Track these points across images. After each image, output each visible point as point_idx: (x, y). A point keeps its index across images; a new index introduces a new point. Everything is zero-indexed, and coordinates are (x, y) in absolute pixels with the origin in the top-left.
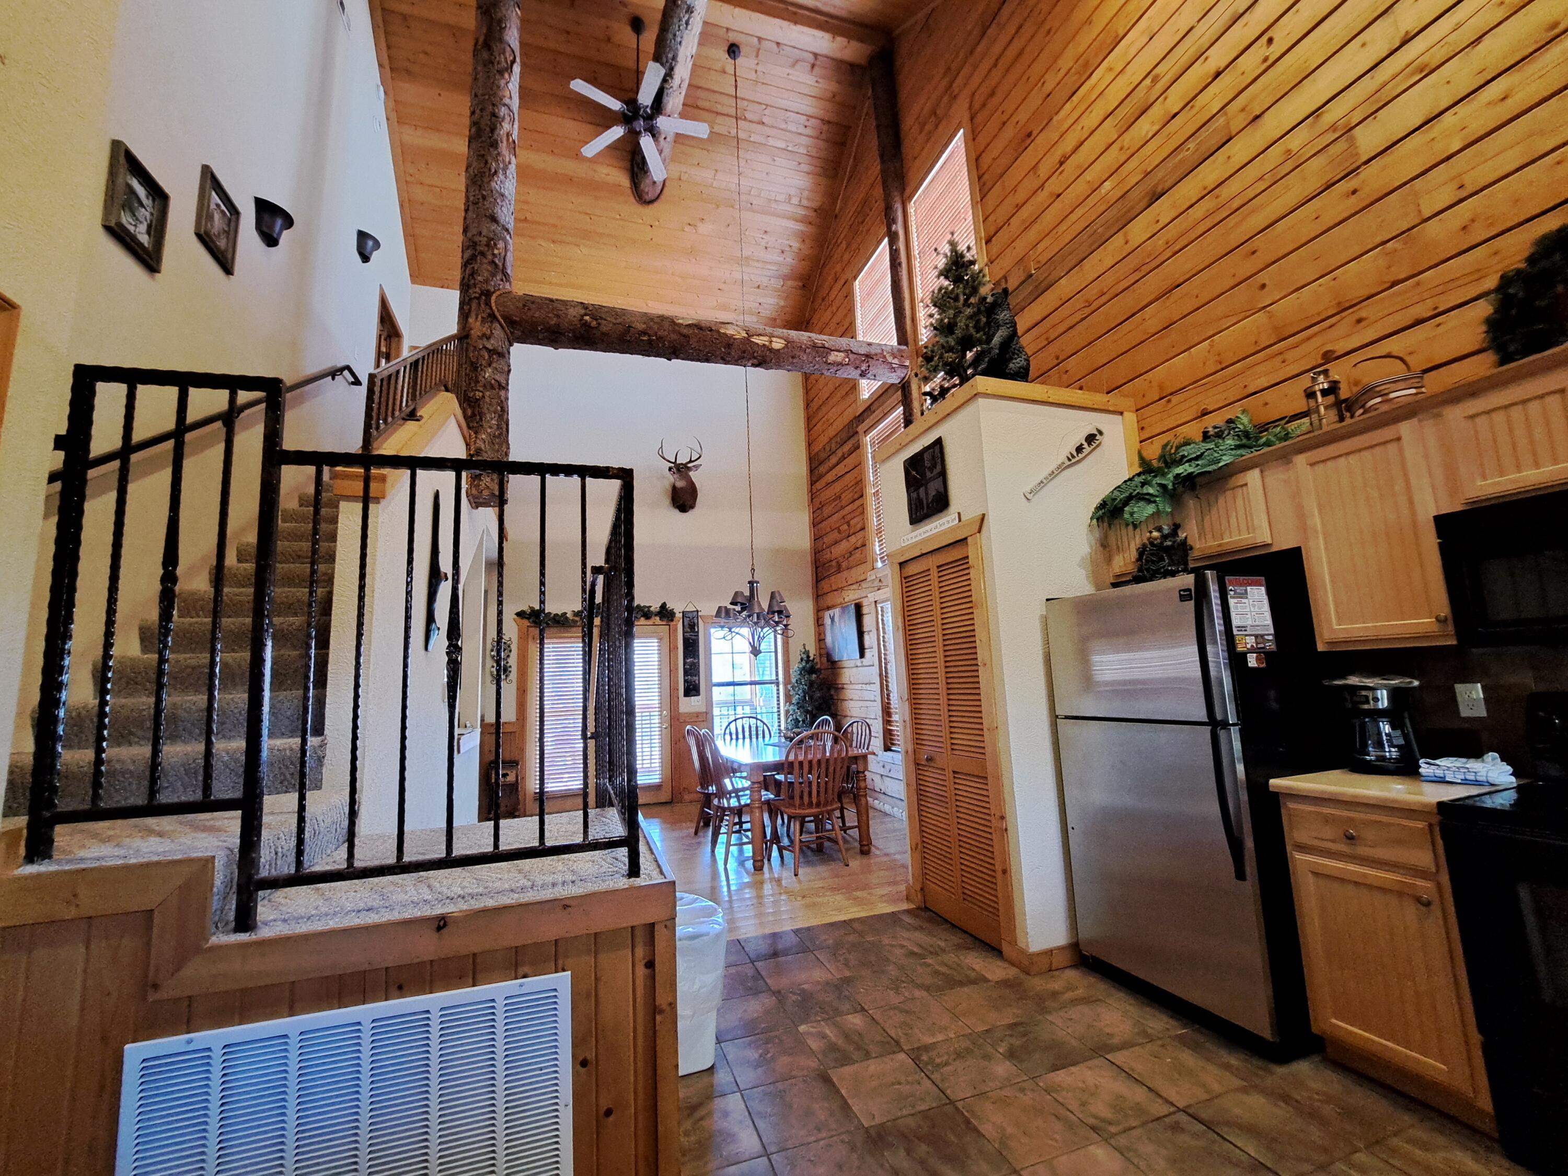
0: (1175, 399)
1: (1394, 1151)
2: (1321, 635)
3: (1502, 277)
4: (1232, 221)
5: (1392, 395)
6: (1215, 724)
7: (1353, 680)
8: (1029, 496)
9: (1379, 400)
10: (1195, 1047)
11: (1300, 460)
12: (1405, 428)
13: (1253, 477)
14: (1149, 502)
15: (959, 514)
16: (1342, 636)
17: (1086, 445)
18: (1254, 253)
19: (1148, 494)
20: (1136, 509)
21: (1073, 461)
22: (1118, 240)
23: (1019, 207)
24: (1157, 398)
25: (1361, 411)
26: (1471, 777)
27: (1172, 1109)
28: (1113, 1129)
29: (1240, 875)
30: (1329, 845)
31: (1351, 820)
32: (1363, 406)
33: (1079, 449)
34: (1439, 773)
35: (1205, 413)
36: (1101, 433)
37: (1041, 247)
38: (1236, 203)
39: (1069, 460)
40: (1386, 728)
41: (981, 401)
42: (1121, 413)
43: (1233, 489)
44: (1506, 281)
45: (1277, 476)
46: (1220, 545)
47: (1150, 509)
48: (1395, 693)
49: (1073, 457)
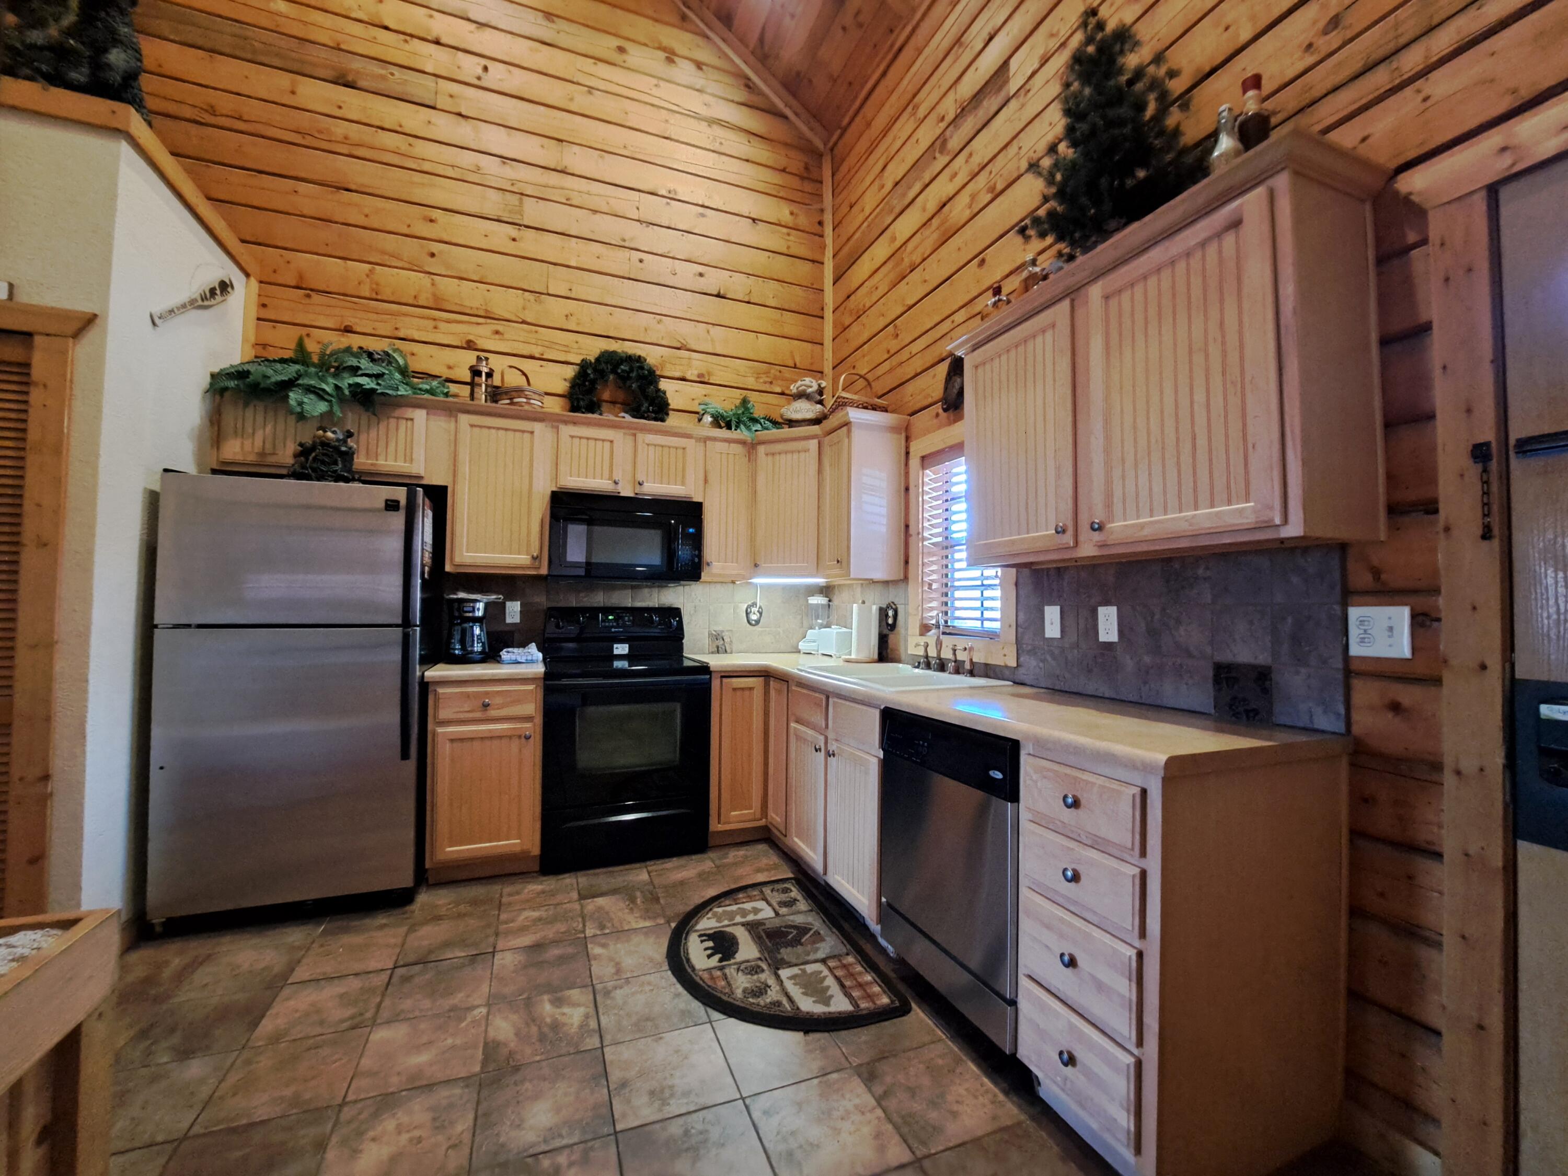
0: (316, 298)
1: (510, 904)
2: (452, 559)
3: (583, 360)
4: (417, 177)
5: (532, 401)
7: (462, 595)
8: (157, 321)
9: (524, 400)
11: (464, 419)
12: (538, 427)
13: (420, 415)
14: (322, 398)
15: (11, 286)
16: (468, 561)
17: (218, 292)
18: (431, 221)
19: (324, 390)
20: (306, 400)
21: (206, 303)
22: (284, 80)
24: (293, 283)
25: (508, 401)
26: (529, 658)
27: (389, 972)
28: (368, 1015)
29: (405, 755)
30: (471, 715)
31: (487, 693)
32: (511, 399)
33: (213, 291)
34: (513, 657)
35: (348, 330)
36: (232, 287)
38: (427, 166)
39: (203, 300)
40: (477, 631)
42: (247, 275)
43: (398, 418)
44: (584, 366)
45: (441, 425)
46: (372, 465)
47: (322, 407)
48: (487, 606)
49: (207, 299)
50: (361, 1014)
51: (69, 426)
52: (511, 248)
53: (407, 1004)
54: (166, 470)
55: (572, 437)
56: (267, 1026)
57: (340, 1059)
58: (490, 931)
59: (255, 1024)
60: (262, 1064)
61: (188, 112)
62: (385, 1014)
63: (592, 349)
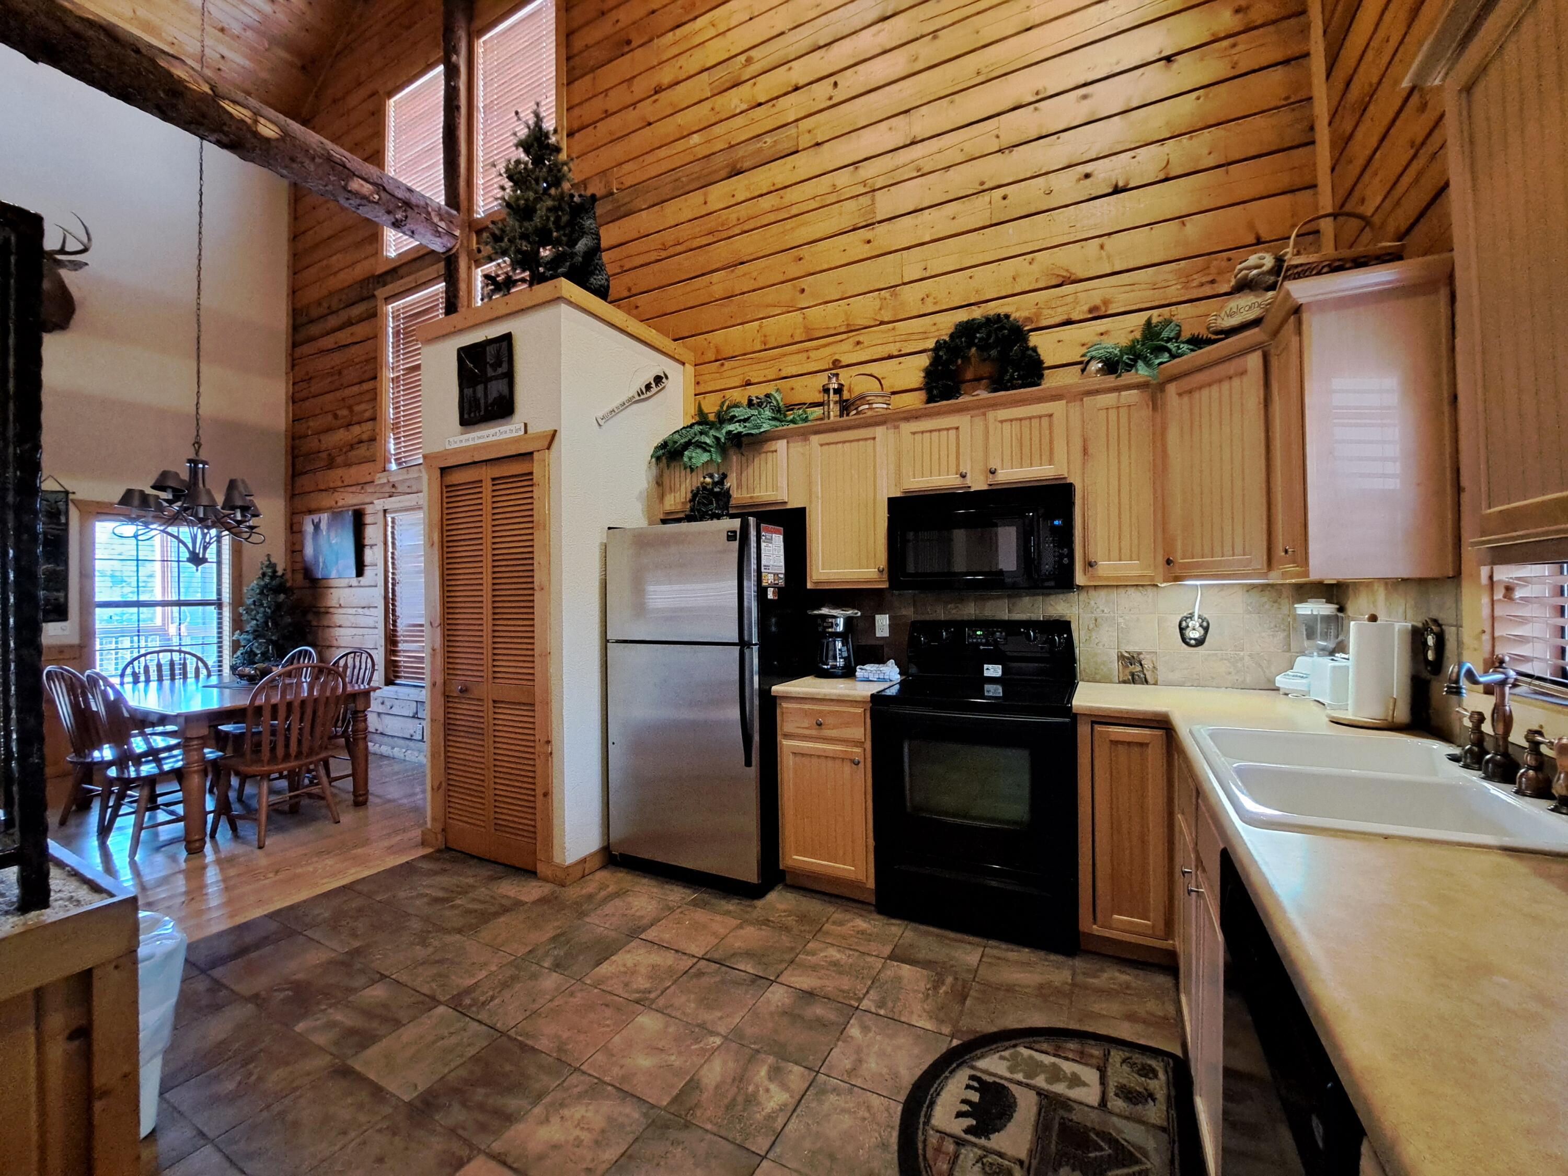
0: (728, 364)
1: (827, 933)
2: (811, 577)
3: (937, 342)
4: (789, 224)
5: (874, 406)
6: (743, 644)
7: (825, 611)
8: (600, 421)
9: (867, 406)
10: (703, 905)
11: (815, 439)
12: (879, 431)
13: (781, 445)
14: (705, 450)
15: (526, 425)
16: (823, 578)
17: (653, 385)
18: (800, 259)
19: (705, 443)
20: (694, 455)
21: (642, 397)
22: (696, 198)
23: (607, 114)
24: (713, 359)
25: (854, 412)
26: (881, 677)
27: (696, 960)
28: (652, 996)
29: (748, 763)
30: (807, 732)
31: (820, 712)
32: (856, 409)
33: (648, 387)
34: (866, 675)
35: (748, 384)
36: (667, 377)
37: (627, 168)
38: (794, 210)
39: (639, 395)
40: (839, 645)
41: (564, 307)
42: (683, 364)
43: (766, 452)
44: (939, 346)
45: (798, 448)
46: (751, 498)
47: (705, 457)
48: (849, 621)
49: (643, 393)
50: (650, 992)
51: (549, 510)
52: (866, 251)
53: (680, 1000)
54: (609, 528)
55: (914, 433)
56: (605, 969)
57: (608, 1026)
58: (788, 957)
59: (598, 963)
60: (577, 999)
61: (653, 256)
62: (661, 1002)
63: (945, 325)
